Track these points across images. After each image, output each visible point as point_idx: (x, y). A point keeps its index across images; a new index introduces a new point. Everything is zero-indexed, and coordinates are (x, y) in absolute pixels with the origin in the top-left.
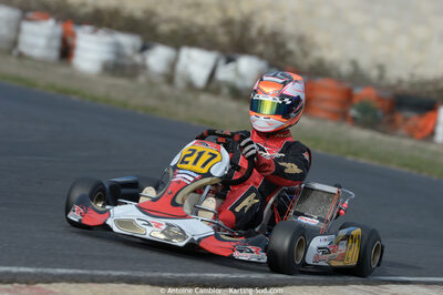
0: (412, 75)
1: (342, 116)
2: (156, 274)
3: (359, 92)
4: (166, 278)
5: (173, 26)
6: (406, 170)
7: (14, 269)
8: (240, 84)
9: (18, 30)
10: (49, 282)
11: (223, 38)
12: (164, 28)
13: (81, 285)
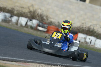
5: (18, 12)
8: (33, 26)
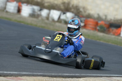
0: (114, 18)
1: (95, 29)
2: (50, 74)
3: (100, 22)
4: (53, 75)
5: (48, 4)
6: (113, 44)
7: (12, 73)
8: (67, 20)
9: (6, 4)
10: (21, 76)
11: (62, 7)
12: (46, 4)
13: (30, 77)
